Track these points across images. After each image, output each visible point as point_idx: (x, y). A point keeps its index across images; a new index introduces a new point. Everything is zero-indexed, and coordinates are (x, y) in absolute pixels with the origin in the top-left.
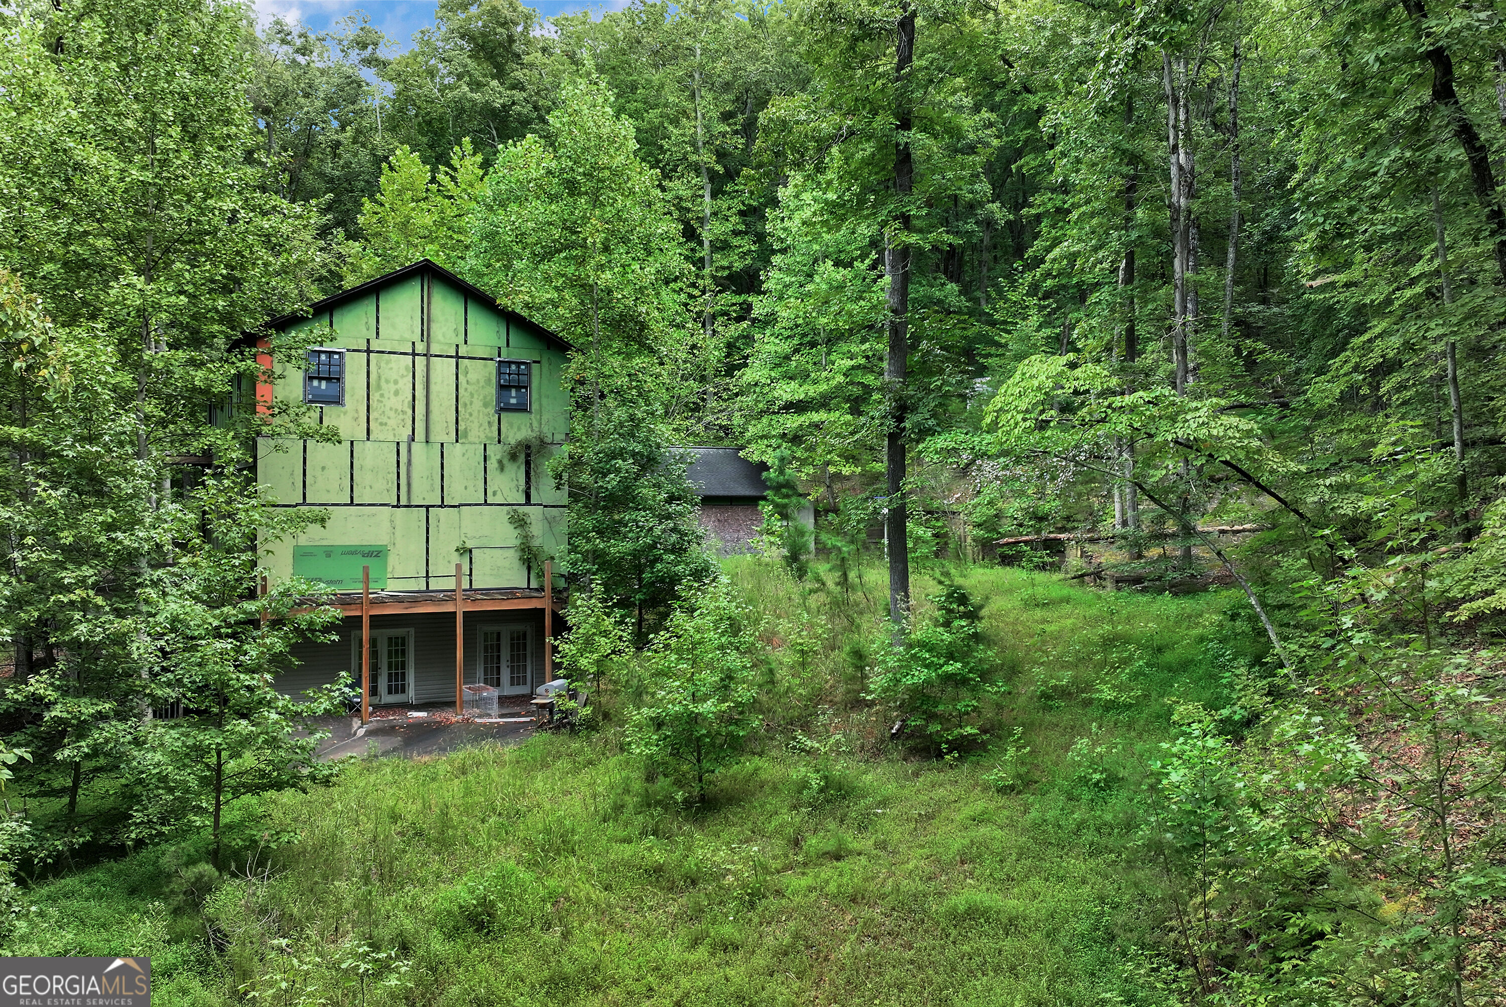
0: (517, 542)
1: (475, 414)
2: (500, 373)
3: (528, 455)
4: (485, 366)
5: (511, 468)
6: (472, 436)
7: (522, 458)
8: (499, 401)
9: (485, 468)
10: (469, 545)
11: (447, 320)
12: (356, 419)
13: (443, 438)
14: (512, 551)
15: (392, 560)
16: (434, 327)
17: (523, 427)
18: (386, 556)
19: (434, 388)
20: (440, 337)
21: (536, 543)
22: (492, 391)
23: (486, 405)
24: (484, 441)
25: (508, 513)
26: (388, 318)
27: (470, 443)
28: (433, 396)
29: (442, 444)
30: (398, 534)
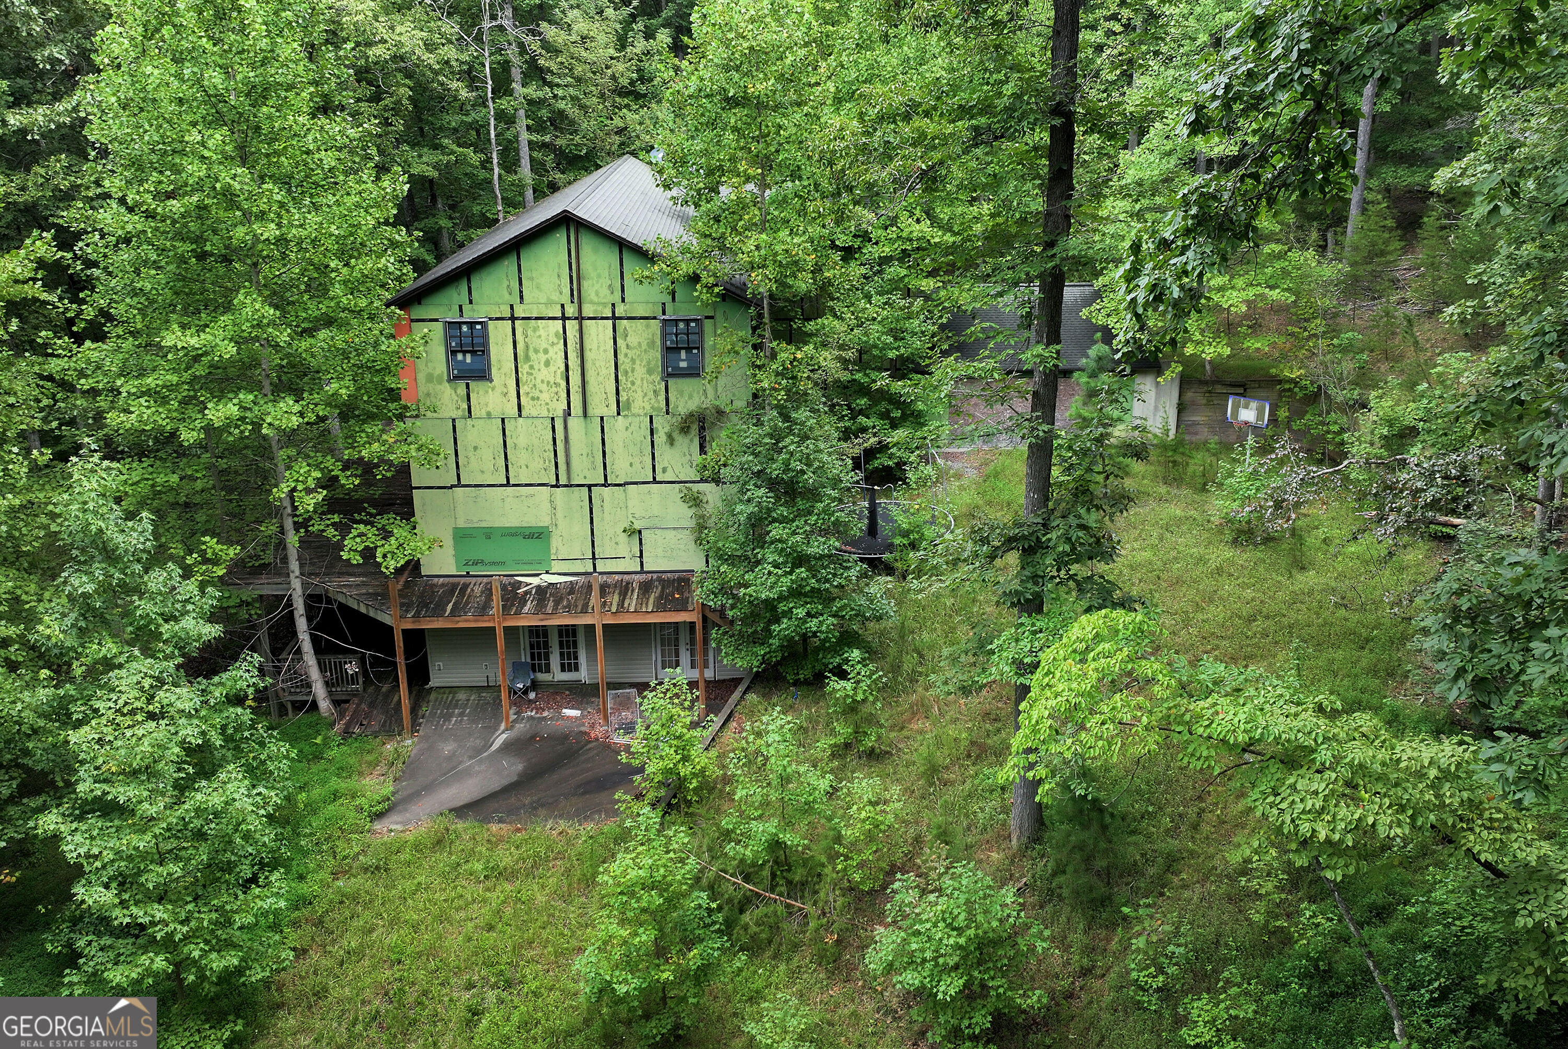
0: (692, 522)
1: (638, 382)
2: (664, 335)
3: (702, 429)
4: (648, 326)
5: (682, 440)
6: (635, 408)
7: (695, 428)
8: (665, 366)
9: (652, 442)
10: (637, 526)
11: (599, 276)
12: (505, 395)
13: (603, 411)
14: (686, 532)
15: (555, 542)
16: (585, 284)
17: (695, 395)
18: (549, 538)
19: (588, 355)
20: (593, 297)
22: (656, 355)
23: (650, 372)
24: (650, 412)
25: (681, 491)
26: (532, 279)
27: (633, 415)
28: (588, 365)
29: (602, 418)
30: (560, 514)
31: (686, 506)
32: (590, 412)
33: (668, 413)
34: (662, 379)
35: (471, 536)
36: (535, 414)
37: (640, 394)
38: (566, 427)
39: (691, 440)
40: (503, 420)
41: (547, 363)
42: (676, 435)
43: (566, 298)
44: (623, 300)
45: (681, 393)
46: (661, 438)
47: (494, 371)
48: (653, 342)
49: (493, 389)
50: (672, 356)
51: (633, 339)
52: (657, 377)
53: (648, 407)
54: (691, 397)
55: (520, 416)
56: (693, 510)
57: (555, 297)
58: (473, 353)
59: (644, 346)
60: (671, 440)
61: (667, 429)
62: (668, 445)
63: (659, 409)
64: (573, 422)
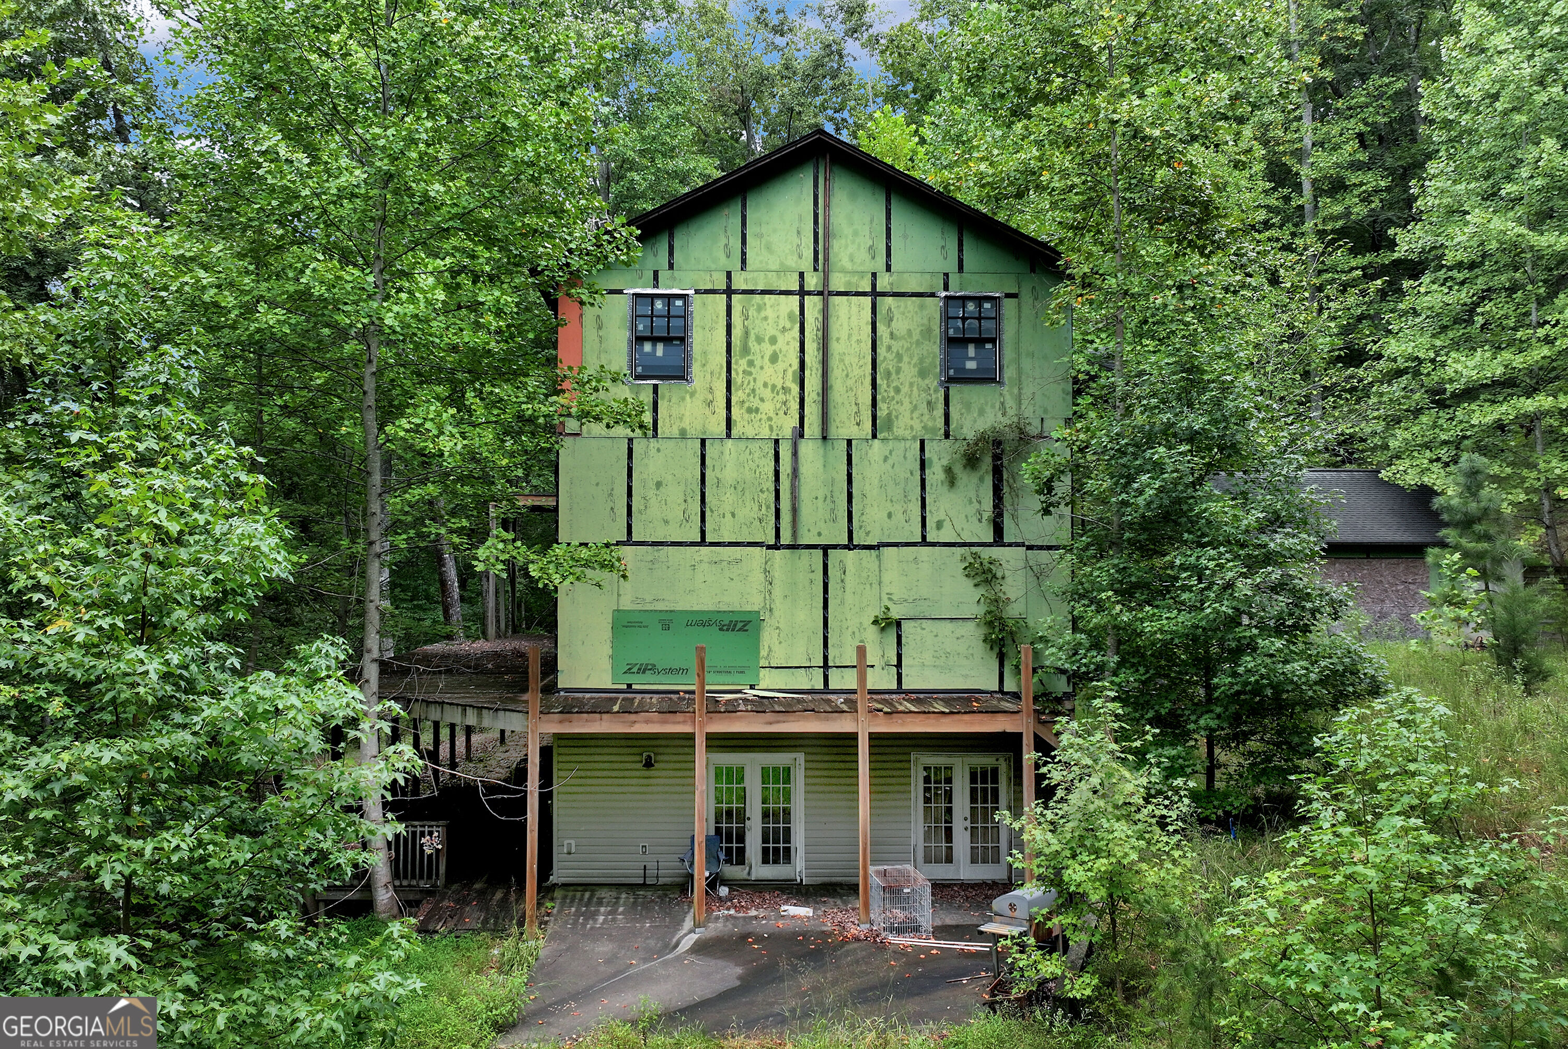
0: (980, 610)
1: (905, 389)
2: (947, 318)
3: (997, 457)
4: (922, 307)
5: (967, 480)
6: (900, 428)
7: (987, 463)
8: (947, 364)
9: (923, 481)
10: (895, 614)
11: (856, 233)
12: (709, 403)
13: (850, 431)
14: (971, 625)
15: (768, 638)
16: (836, 246)
17: (988, 409)
18: (758, 630)
19: (835, 348)
20: (846, 263)
21: (1013, 611)
22: (934, 349)
23: (923, 374)
24: (921, 434)
25: (964, 559)
26: (760, 236)
27: (896, 439)
28: (834, 363)
29: (849, 442)
30: (777, 592)
31: (970, 583)
32: (833, 432)
33: (947, 436)
34: (941, 383)
35: (640, 625)
36: (750, 433)
37: (907, 405)
38: (795, 454)
39: (981, 479)
40: (703, 442)
41: (774, 358)
42: (958, 469)
43: (807, 263)
44: (888, 268)
45: (968, 406)
46: (935, 475)
47: (696, 369)
48: (929, 330)
49: (692, 394)
50: (956, 351)
51: (900, 325)
52: (933, 382)
53: (918, 426)
54: (982, 412)
55: (729, 436)
56: (982, 590)
57: (792, 262)
58: (667, 340)
59: (916, 336)
60: (951, 479)
61: (945, 462)
62: (946, 488)
63: (934, 430)
64: (808, 449)
